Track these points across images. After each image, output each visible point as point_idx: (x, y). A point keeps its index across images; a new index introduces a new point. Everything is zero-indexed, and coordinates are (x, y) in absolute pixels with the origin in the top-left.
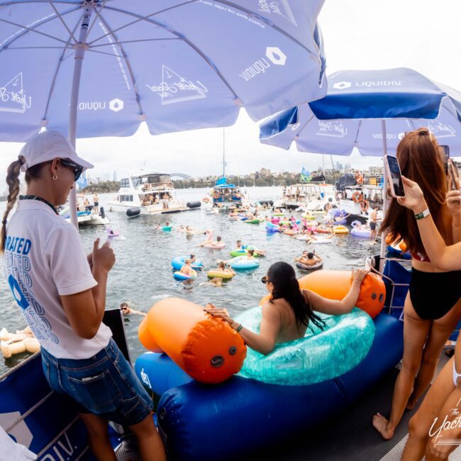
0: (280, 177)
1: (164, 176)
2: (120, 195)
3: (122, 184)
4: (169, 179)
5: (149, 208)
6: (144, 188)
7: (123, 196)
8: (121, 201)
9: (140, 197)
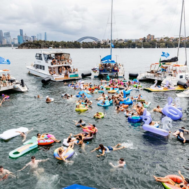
0: (161, 41)
1: (66, 54)
2: (36, 64)
3: (37, 57)
4: (69, 57)
5: (55, 77)
6: (52, 63)
7: (38, 65)
8: (36, 68)
9: (49, 69)
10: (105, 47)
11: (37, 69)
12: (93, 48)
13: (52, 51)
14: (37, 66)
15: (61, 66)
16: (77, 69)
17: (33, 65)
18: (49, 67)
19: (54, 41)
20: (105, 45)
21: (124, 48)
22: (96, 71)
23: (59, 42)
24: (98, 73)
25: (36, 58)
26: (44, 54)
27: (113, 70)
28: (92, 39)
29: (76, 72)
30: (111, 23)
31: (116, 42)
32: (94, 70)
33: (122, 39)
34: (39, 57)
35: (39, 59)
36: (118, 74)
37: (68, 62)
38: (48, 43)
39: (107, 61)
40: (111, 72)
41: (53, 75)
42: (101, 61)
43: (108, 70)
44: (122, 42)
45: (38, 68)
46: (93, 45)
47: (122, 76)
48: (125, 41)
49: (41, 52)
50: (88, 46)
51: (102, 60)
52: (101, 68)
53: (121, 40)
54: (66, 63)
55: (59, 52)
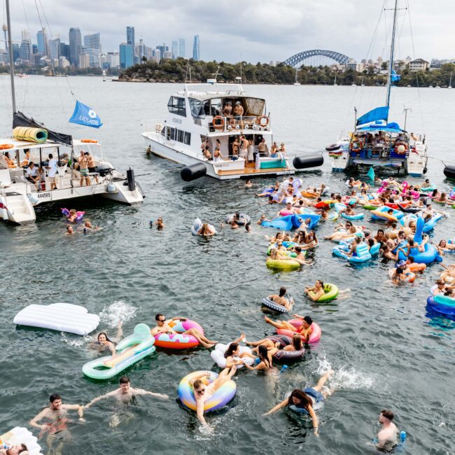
1: (254, 100)
2: (168, 127)
3: (173, 106)
4: (263, 108)
5: (217, 166)
6: (211, 124)
7: (173, 130)
8: (168, 139)
9: (203, 142)
10: (368, 84)
11: (172, 141)
12: (332, 84)
13: (214, 91)
14: (172, 134)
15: (238, 136)
16: (282, 145)
17: (162, 129)
18: (202, 136)
19: (218, 62)
20: (370, 75)
21: (428, 86)
22: (340, 153)
23: (233, 66)
24: (347, 160)
25: (171, 108)
26: (192, 100)
27: (394, 154)
28: (331, 57)
29: (280, 155)
30: (396, 9)
31: (403, 68)
32: (332, 150)
33: (424, 59)
34: (178, 107)
35: (178, 113)
36: (408, 164)
37: (259, 122)
38: (200, 67)
39: (373, 123)
40: (387, 159)
41: (212, 159)
42: (357, 124)
43: (377, 152)
44: (424, 67)
45: (172, 138)
46: (333, 74)
47: (421, 172)
48: (432, 66)
49: (183, 92)
50: (316, 78)
51: (359, 123)
52: (355, 145)
53: (421, 61)
54: (251, 127)
55: (234, 94)
